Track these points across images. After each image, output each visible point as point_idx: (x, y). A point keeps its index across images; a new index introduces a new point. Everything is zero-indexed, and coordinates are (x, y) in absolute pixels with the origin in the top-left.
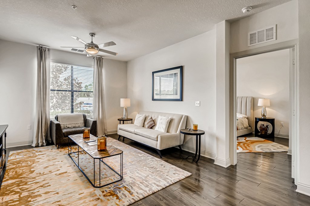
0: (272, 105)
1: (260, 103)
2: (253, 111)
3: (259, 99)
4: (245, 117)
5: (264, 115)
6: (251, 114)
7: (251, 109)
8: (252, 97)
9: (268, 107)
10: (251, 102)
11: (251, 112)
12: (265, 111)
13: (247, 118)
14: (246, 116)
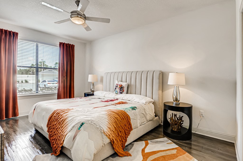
0: (188, 83)
1: (171, 80)
2: (161, 91)
3: (170, 73)
4: (150, 102)
5: (176, 100)
6: (159, 98)
7: (159, 90)
8: (160, 71)
9: (183, 86)
10: (159, 79)
11: (159, 94)
12: (178, 92)
13: (154, 103)
14: (152, 100)
